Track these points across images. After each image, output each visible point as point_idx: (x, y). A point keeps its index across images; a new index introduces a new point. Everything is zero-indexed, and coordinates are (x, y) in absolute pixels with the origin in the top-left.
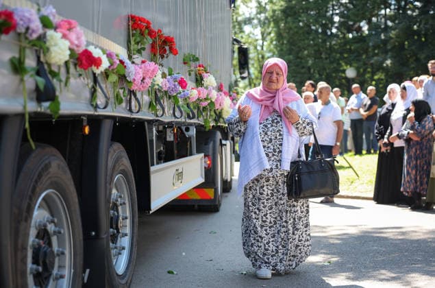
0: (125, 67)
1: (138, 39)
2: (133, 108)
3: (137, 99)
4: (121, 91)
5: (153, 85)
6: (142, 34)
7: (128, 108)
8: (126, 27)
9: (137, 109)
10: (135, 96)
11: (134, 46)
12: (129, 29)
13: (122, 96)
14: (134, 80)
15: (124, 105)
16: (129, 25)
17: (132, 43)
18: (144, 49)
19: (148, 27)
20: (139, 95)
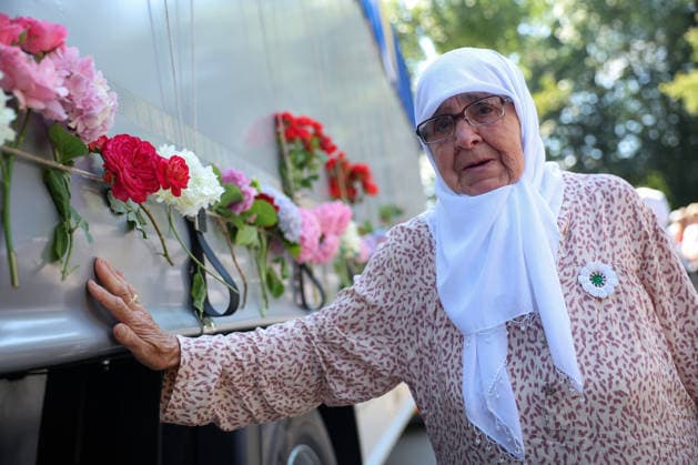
0: (277, 208)
1: (301, 158)
2: (310, 300)
3: (316, 283)
4: (277, 268)
5: (343, 251)
6: (307, 148)
7: (299, 301)
8: (272, 138)
9: (319, 299)
10: (310, 274)
11: (292, 173)
12: (279, 142)
13: (279, 277)
14: (303, 239)
15: (289, 295)
16: (278, 134)
17: (290, 166)
18: (315, 178)
19: (318, 133)
20: (317, 273)
